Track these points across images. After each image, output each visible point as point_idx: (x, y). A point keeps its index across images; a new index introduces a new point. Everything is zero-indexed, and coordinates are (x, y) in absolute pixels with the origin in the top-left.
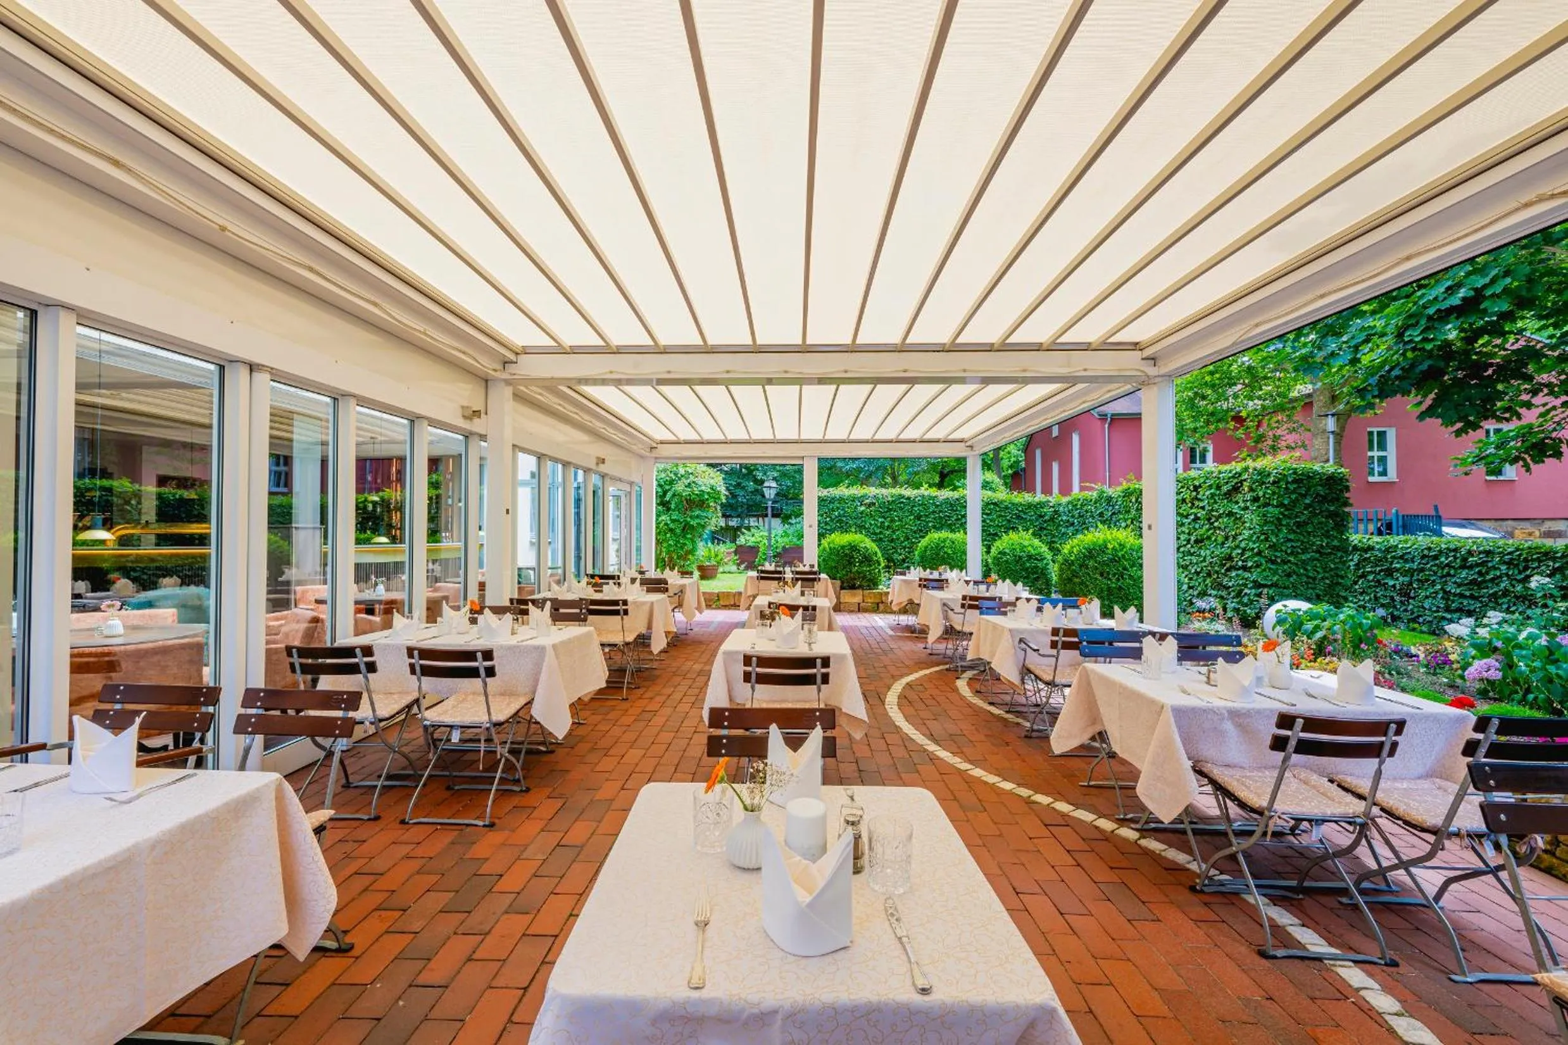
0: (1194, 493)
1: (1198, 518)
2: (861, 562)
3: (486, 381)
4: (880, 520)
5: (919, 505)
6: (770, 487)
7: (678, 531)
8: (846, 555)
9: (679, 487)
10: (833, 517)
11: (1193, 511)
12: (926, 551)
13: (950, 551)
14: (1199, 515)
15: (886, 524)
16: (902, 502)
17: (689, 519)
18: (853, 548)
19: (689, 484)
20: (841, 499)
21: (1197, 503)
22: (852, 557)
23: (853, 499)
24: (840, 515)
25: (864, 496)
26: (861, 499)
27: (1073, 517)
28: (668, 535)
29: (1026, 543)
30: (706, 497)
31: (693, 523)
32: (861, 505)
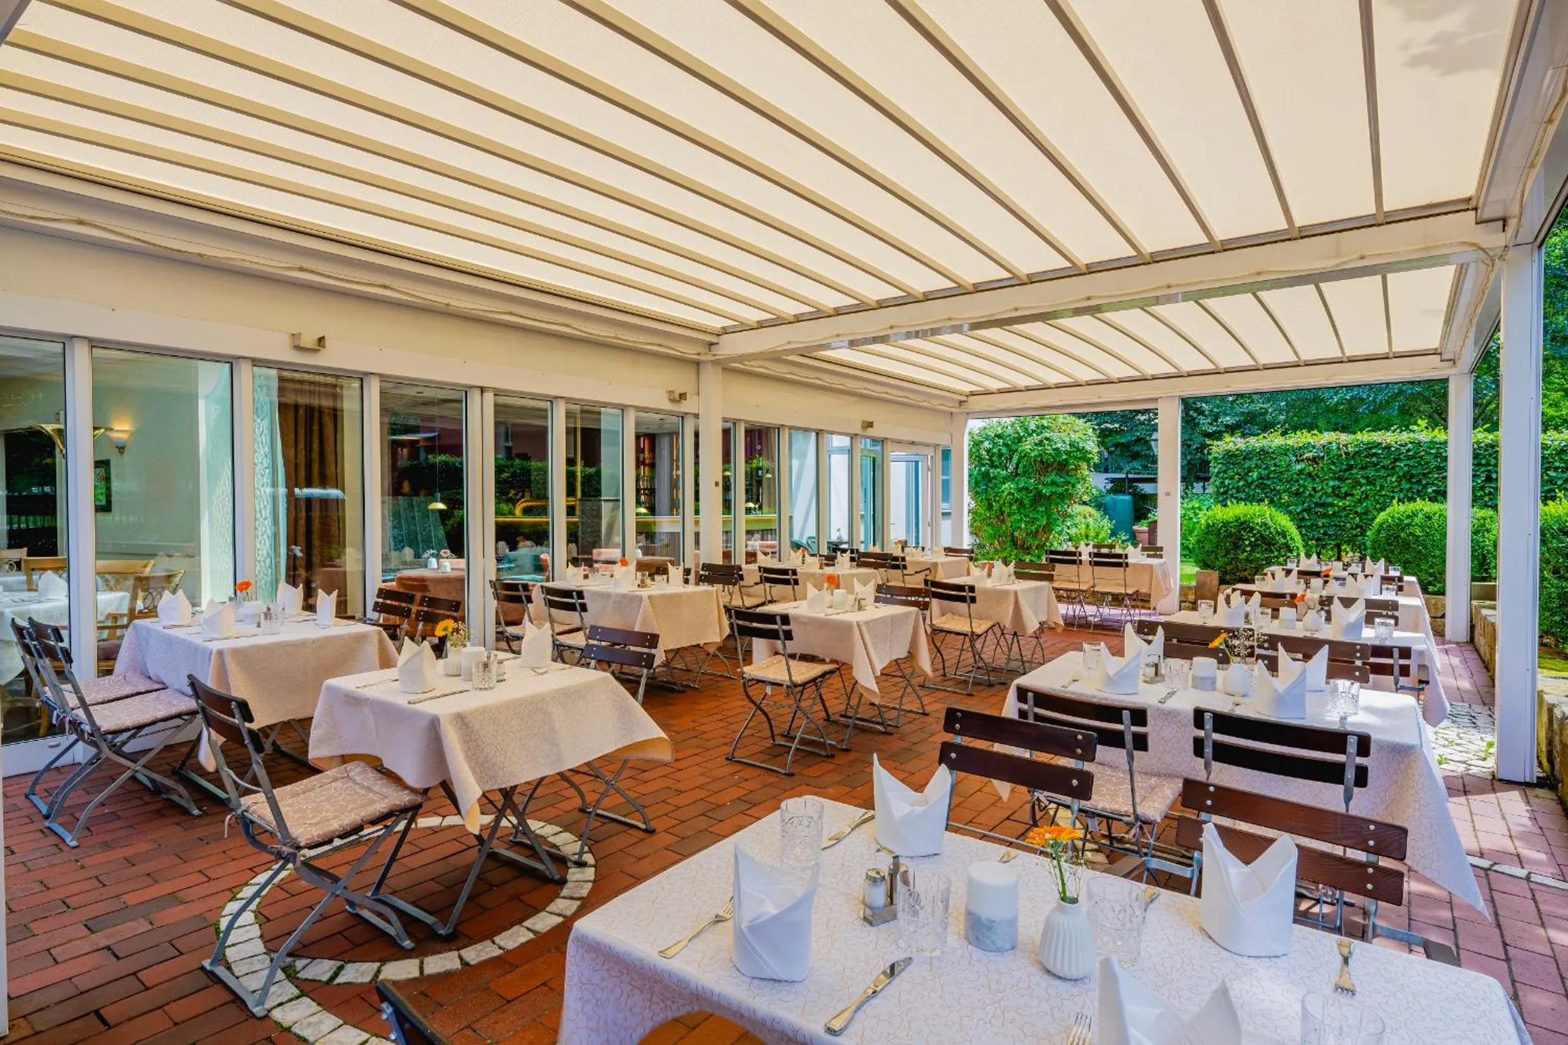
2: (1254, 546)
3: (698, 364)
4: (1331, 483)
5: (1409, 458)
7: (1026, 502)
8: (1231, 535)
9: (1027, 446)
10: (1250, 480)
12: (1379, 531)
13: (1418, 532)
15: (1343, 490)
16: (1375, 454)
17: (1040, 487)
18: (1244, 525)
19: (1041, 441)
20: (1263, 453)
22: (1241, 539)
23: (1285, 451)
24: (1261, 478)
25: (1307, 447)
26: (1298, 453)
28: (1014, 507)
30: (1064, 457)
31: (1046, 491)
32: (1299, 460)
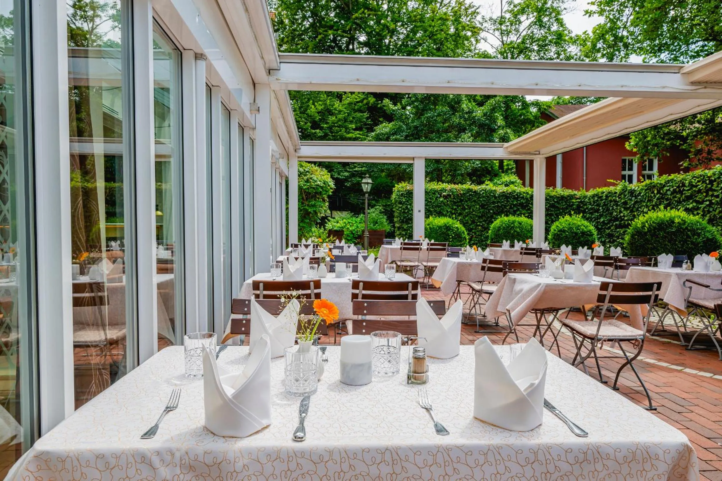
0: (709, 186)
1: (713, 203)
2: (454, 238)
3: (255, 85)
5: (484, 197)
6: (368, 183)
8: (443, 233)
11: (708, 199)
12: (499, 230)
13: (518, 229)
14: (713, 201)
16: (471, 194)
17: (307, 207)
18: (448, 228)
21: (710, 193)
23: (434, 192)
25: (444, 190)
27: (598, 205)
29: (579, 223)
30: (320, 189)
32: (441, 196)
